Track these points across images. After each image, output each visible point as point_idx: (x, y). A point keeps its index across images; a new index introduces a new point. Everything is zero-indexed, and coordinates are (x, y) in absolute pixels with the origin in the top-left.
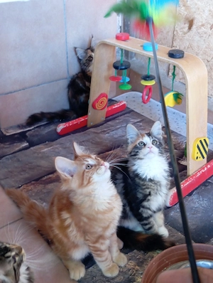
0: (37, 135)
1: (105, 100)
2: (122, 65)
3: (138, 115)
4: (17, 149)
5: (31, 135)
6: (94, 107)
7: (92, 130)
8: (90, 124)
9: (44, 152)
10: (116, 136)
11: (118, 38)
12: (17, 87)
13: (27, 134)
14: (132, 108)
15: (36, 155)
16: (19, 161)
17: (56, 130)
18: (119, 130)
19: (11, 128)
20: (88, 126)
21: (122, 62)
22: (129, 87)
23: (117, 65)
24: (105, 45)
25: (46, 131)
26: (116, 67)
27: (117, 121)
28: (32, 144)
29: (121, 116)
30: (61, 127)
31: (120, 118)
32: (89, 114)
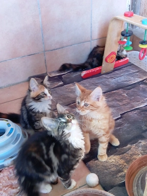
0: (69, 78)
1: (114, 56)
2: (127, 33)
3: (136, 67)
4: (56, 86)
5: (65, 77)
6: (106, 60)
7: (104, 76)
8: (103, 72)
9: (72, 89)
10: (119, 81)
11: (126, 15)
12: (58, 46)
13: (63, 76)
14: (132, 62)
15: (67, 90)
16: (57, 93)
17: (80, 75)
18: (122, 77)
19: (53, 72)
20: (102, 73)
21: (127, 31)
22: (131, 48)
23: (124, 33)
24: (116, 19)
25: (74, 76)
26: (123, 35)
27: (122, 71)
28: (65, 83)
29: (124, 67)
30: (84, 73)
31: (123, 69)
32: (103, 65)
